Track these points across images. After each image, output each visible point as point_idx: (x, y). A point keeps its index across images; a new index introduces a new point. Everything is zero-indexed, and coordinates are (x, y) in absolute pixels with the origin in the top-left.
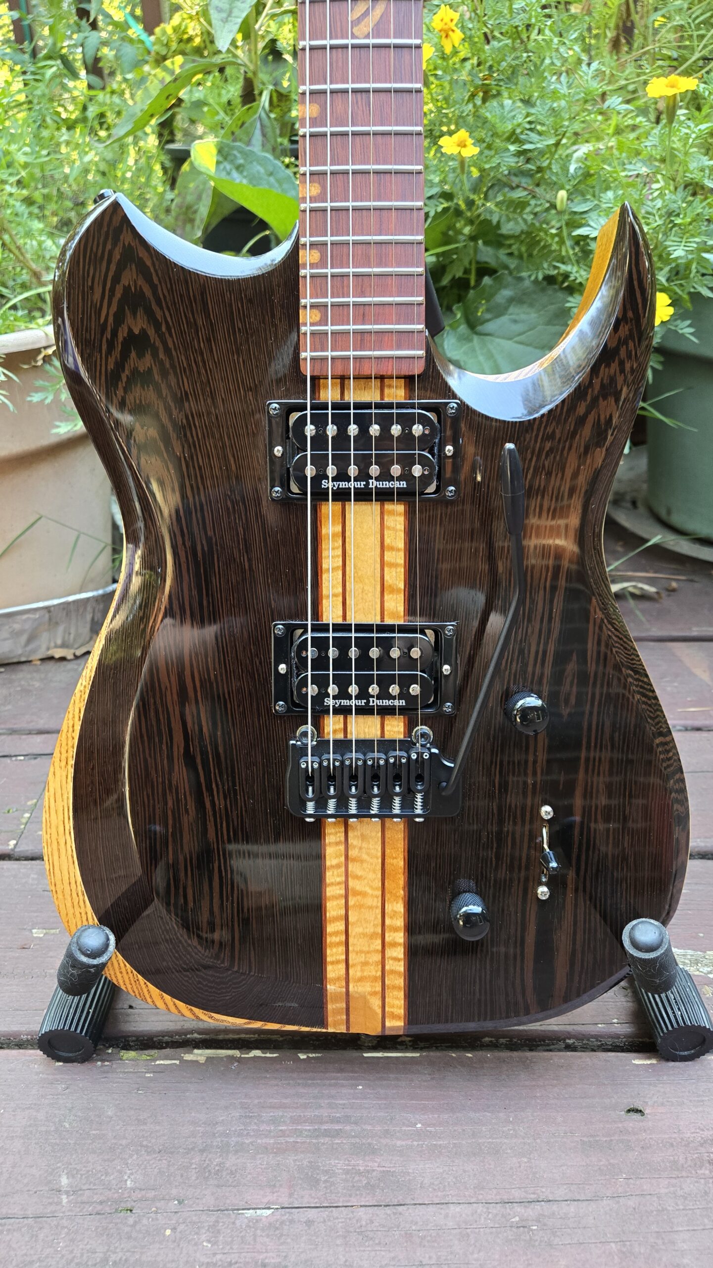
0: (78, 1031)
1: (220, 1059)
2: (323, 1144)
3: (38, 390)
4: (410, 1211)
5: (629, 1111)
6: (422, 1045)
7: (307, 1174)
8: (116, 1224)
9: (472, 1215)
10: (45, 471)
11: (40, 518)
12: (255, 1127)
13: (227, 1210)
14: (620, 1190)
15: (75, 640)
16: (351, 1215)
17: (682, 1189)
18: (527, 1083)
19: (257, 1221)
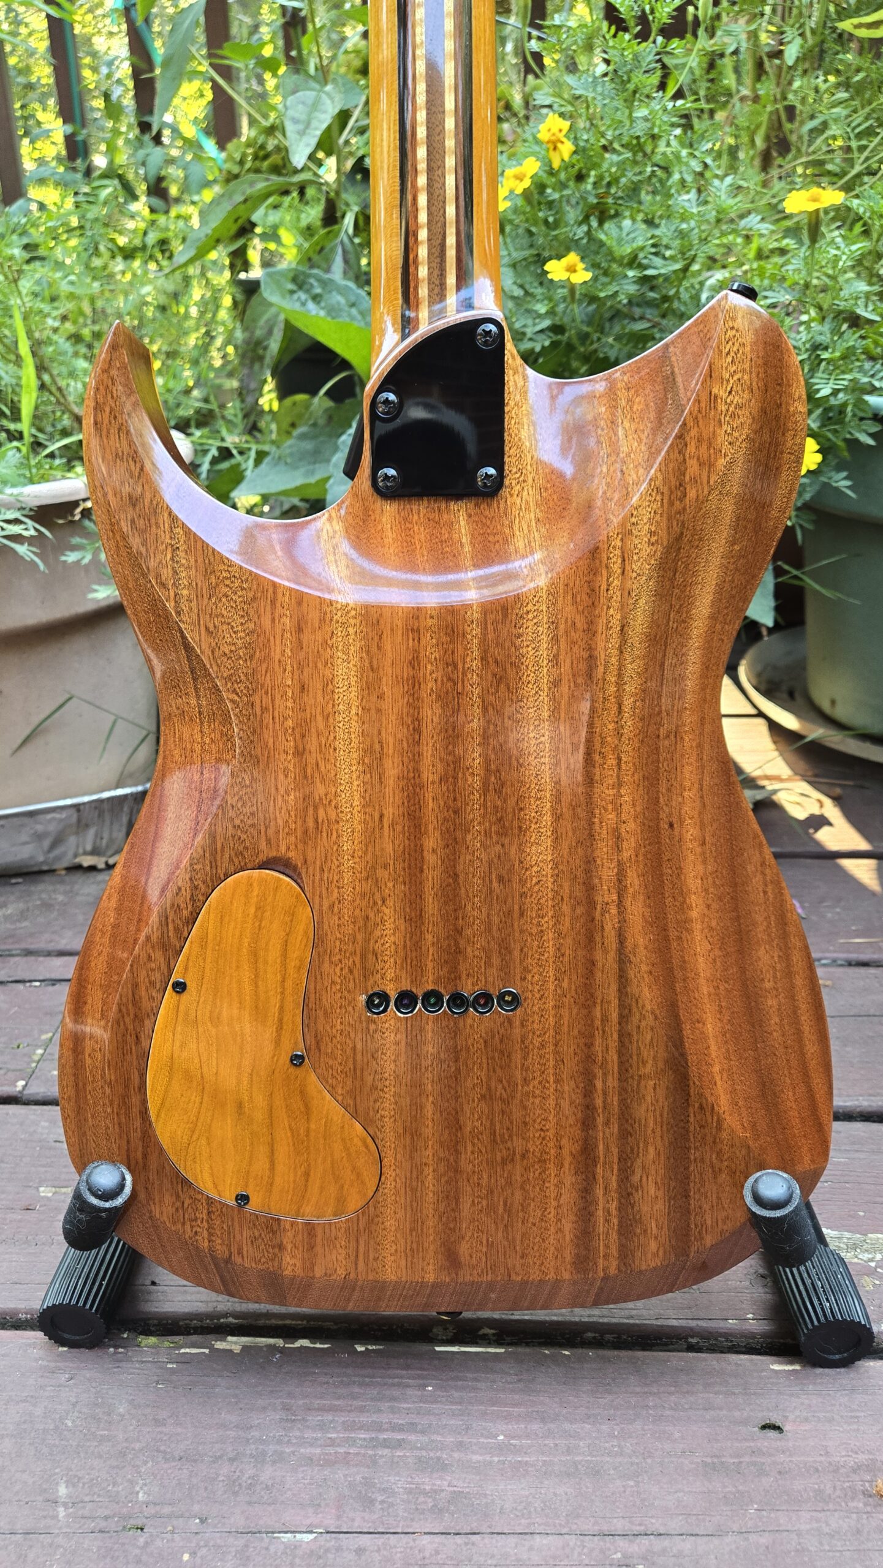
0: (88, 1307)
1: (257, 1348)
2: (382, 1456)
3: (74, 548)
4: (486, 1541)
5: (764, 1427)
6: (508, 1339)
7: (360, 1492)
8: (123, 1544)
9: (563, 1548)
10: (80, 643)
11: (70, 699)
12: (298, 1434)
13: (259, 1532)
14: (750, 1524)
15: (108, 847)
16: (412, 1544)
17: (828, 1524)
18: (638, 1389)
19: (295, 1547)
